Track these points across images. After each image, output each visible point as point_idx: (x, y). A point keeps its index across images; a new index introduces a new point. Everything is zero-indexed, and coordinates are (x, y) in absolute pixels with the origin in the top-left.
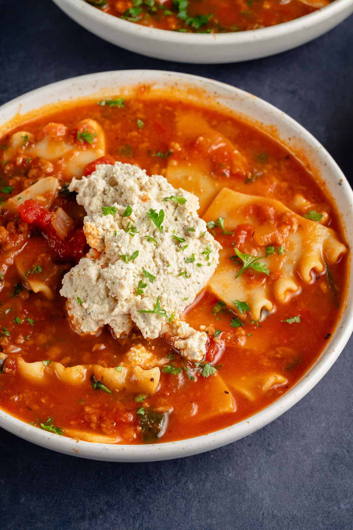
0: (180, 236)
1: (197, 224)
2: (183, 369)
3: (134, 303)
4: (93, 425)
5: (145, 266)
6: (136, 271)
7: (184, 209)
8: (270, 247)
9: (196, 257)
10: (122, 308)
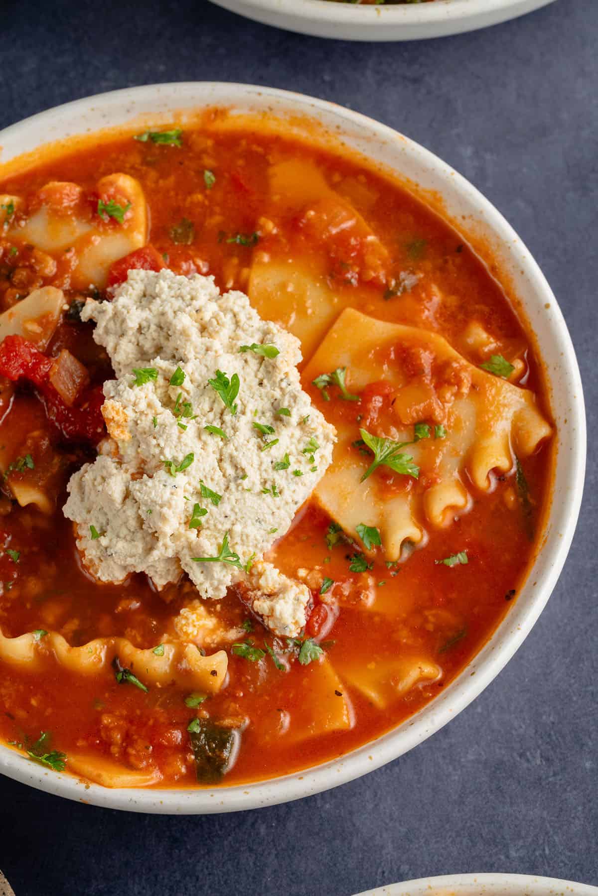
0: (265, 421)
1: (295, 402)
2: (266, 651)
3: (185, 544)
4: (115, 750)
5: (206, 477)
6: (188, 487)
7: (274, 367)
8: (421, 426)
9: (292, 459)
10: (164, 550)
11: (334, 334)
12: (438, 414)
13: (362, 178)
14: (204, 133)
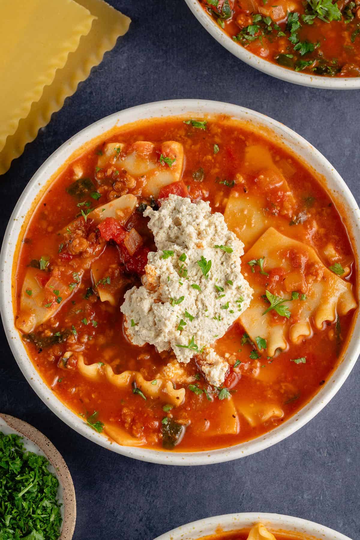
0: (220, 285)
1: (236, 278)
2: (204, 391)
3: (174, 337)
4: (127, 425)
5: (188, 308)
6: (179, 311)
7: (230, 257)
8: (295, 293)
9: (230, 305)
10: (164, 338)
11: (262, 239)
12: (304, 289)
13: (290, 160)
14: (217, 125)
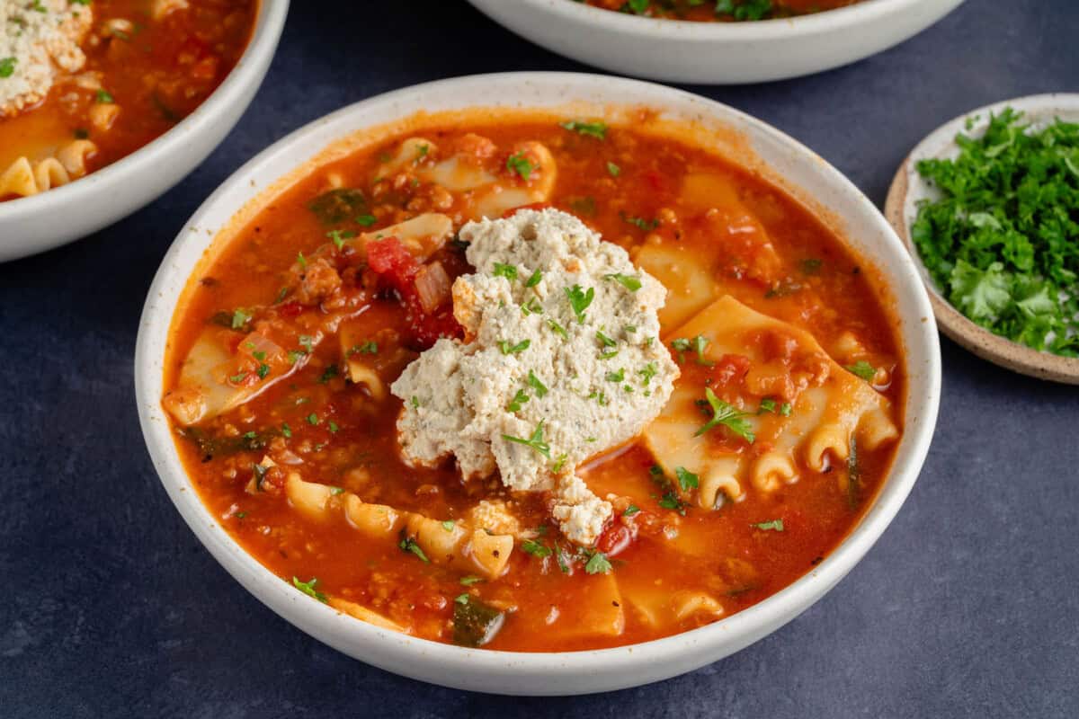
0: (610, 336)
1: (643, 323)
2: (554, 551)
3: (499, 423)
4: (377, 602)
5: (536, 368)
6: (516, 371)
7: (634, 300)
8: (769, 401)
9: (626, 376)
10: (477, 427)
11: (706, 313)
12: (788, 393)
13: (771, 198)
14: (630, 132)
